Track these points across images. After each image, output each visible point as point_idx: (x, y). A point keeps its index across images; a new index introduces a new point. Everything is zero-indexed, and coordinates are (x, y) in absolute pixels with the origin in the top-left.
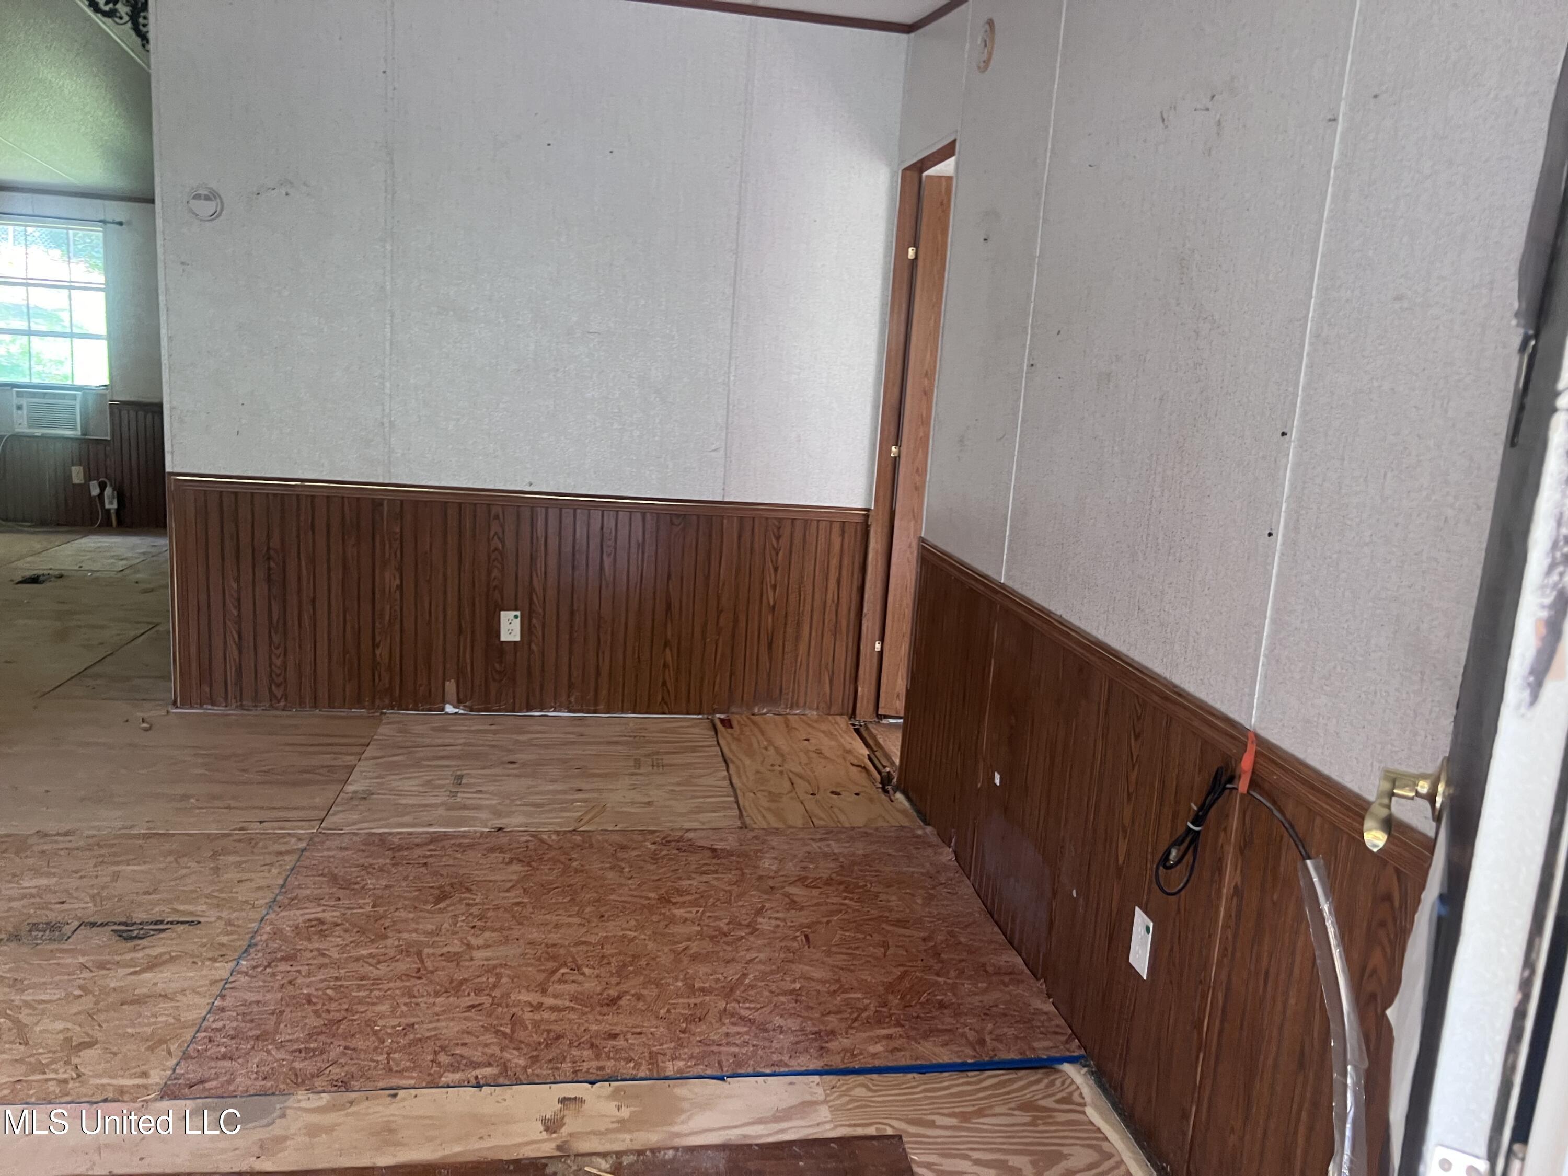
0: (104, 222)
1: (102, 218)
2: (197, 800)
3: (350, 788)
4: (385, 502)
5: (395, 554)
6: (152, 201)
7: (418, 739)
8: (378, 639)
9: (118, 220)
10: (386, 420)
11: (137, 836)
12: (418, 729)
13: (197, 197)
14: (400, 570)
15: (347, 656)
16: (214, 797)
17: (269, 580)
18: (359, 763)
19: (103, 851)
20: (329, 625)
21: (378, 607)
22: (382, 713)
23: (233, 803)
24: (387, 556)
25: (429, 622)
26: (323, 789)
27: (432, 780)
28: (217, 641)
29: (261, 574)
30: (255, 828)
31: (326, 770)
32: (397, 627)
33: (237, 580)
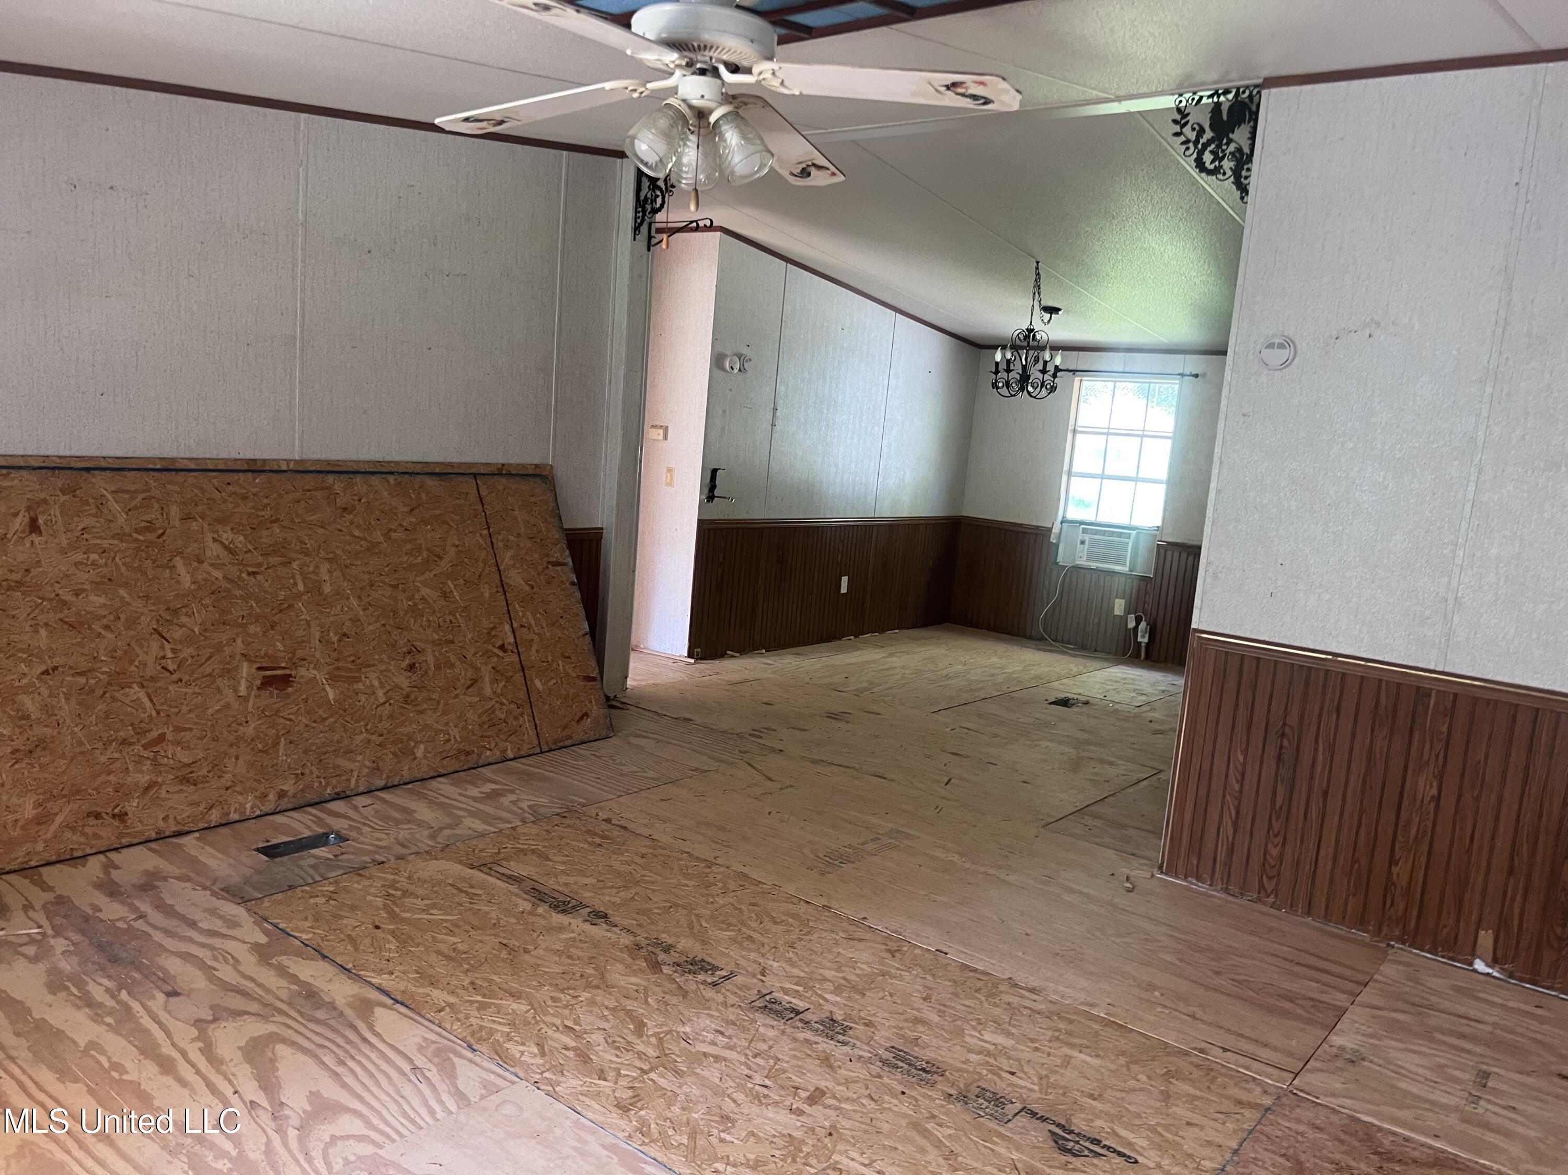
0: (1182, 375)
1: (1181, 371)
2: (1162, 995)
3: (1337, 1040)
4: (1434, 693)
5: (1437, 756)
6: (1224, 353)
7: (1432, 998)
8: (1398, 854)
9: (1194, 373)
10: (1451, 597)
11: (1097, 1019)
12: (1434, 982)
13: (1271, 346)
14: (1440, 777)
15: (1356, 866)
16: (1181, 998)
17: (1279, 759)
18: (1351, 1008)
19: (1061, 1026)
20: (1340, 825)
21: (1404, 815)
22: (1388, 945)
23: (1199, 1012)
24: (1426, 757)
25: (1469, 851)
26: (1302, 1030)
27: (1446, 1066)
28: (1214, 814)
29: (1272, 750)
30: (1216, 1056)
31: (1308, 1003)
32: (1425, 847)
33: (1245, 752)
